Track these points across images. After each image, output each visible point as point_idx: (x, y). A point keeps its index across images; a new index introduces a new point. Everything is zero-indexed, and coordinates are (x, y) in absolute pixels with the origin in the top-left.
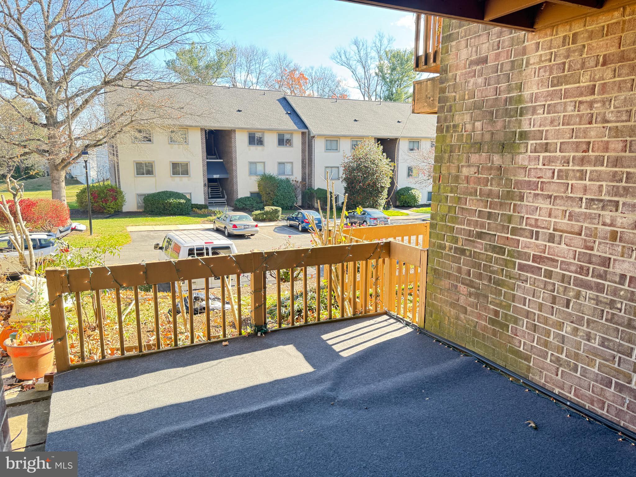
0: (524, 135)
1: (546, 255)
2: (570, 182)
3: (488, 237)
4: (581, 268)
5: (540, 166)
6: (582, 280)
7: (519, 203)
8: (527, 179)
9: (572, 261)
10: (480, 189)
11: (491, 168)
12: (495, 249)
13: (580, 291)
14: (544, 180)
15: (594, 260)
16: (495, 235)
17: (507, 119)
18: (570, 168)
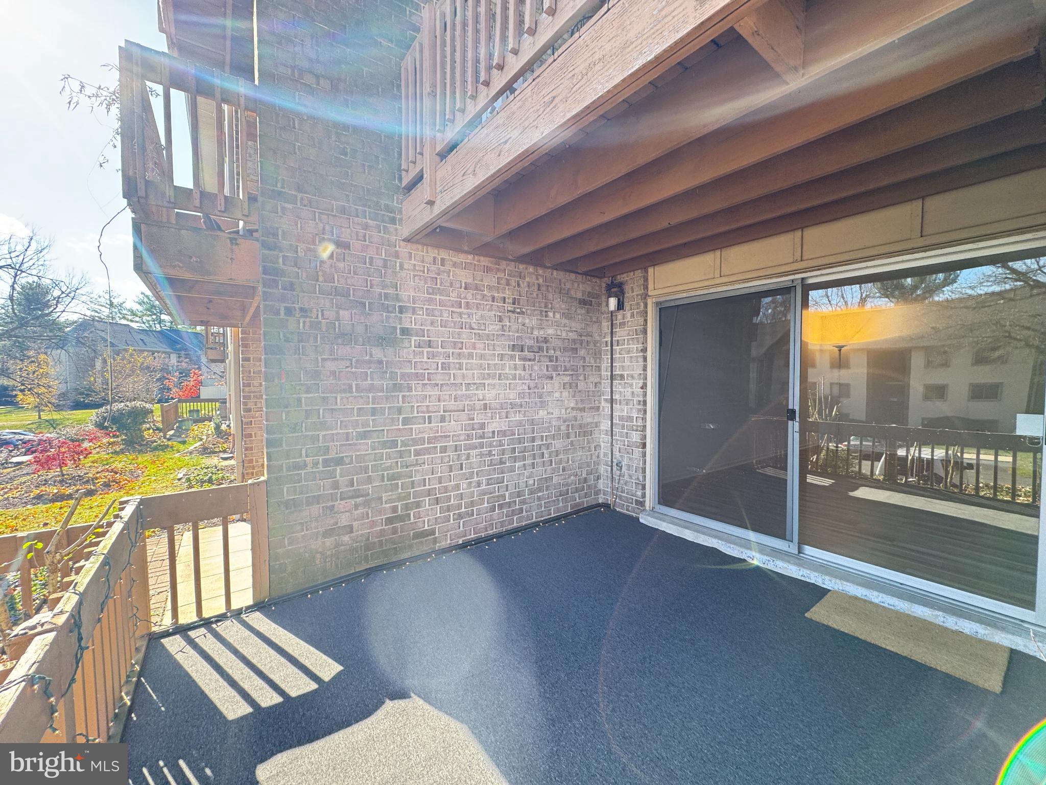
0: (405, 332)
1: (440, 434)
2: (452, 372)
3: (375, 435)
4: (468, 435)
5: (425, 359)
6: (469, 444)
7: (408, 394)
8: (413, 371)
9: (460, 432)
10: (357, 385)
11: (370, 362)
12: (384, 445)
13: (469, 453)
14: (430, 371)
15: (475, 427)
16: (383, 430)
17: (385, 314)
18: (451, 361)
